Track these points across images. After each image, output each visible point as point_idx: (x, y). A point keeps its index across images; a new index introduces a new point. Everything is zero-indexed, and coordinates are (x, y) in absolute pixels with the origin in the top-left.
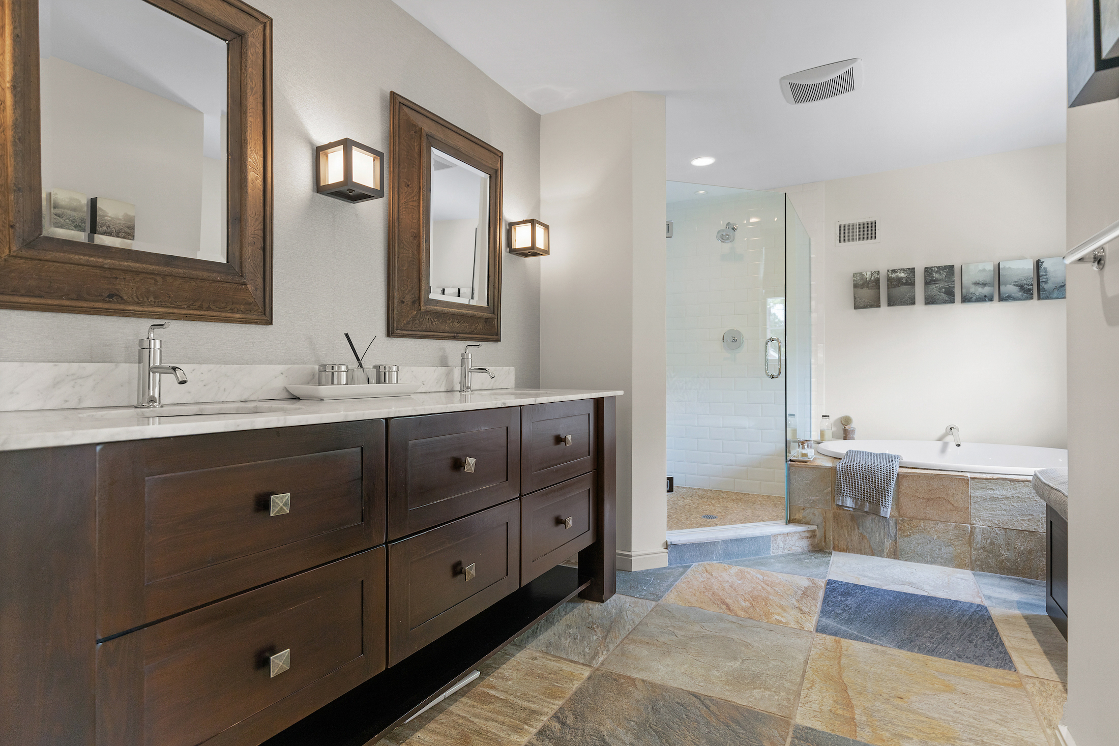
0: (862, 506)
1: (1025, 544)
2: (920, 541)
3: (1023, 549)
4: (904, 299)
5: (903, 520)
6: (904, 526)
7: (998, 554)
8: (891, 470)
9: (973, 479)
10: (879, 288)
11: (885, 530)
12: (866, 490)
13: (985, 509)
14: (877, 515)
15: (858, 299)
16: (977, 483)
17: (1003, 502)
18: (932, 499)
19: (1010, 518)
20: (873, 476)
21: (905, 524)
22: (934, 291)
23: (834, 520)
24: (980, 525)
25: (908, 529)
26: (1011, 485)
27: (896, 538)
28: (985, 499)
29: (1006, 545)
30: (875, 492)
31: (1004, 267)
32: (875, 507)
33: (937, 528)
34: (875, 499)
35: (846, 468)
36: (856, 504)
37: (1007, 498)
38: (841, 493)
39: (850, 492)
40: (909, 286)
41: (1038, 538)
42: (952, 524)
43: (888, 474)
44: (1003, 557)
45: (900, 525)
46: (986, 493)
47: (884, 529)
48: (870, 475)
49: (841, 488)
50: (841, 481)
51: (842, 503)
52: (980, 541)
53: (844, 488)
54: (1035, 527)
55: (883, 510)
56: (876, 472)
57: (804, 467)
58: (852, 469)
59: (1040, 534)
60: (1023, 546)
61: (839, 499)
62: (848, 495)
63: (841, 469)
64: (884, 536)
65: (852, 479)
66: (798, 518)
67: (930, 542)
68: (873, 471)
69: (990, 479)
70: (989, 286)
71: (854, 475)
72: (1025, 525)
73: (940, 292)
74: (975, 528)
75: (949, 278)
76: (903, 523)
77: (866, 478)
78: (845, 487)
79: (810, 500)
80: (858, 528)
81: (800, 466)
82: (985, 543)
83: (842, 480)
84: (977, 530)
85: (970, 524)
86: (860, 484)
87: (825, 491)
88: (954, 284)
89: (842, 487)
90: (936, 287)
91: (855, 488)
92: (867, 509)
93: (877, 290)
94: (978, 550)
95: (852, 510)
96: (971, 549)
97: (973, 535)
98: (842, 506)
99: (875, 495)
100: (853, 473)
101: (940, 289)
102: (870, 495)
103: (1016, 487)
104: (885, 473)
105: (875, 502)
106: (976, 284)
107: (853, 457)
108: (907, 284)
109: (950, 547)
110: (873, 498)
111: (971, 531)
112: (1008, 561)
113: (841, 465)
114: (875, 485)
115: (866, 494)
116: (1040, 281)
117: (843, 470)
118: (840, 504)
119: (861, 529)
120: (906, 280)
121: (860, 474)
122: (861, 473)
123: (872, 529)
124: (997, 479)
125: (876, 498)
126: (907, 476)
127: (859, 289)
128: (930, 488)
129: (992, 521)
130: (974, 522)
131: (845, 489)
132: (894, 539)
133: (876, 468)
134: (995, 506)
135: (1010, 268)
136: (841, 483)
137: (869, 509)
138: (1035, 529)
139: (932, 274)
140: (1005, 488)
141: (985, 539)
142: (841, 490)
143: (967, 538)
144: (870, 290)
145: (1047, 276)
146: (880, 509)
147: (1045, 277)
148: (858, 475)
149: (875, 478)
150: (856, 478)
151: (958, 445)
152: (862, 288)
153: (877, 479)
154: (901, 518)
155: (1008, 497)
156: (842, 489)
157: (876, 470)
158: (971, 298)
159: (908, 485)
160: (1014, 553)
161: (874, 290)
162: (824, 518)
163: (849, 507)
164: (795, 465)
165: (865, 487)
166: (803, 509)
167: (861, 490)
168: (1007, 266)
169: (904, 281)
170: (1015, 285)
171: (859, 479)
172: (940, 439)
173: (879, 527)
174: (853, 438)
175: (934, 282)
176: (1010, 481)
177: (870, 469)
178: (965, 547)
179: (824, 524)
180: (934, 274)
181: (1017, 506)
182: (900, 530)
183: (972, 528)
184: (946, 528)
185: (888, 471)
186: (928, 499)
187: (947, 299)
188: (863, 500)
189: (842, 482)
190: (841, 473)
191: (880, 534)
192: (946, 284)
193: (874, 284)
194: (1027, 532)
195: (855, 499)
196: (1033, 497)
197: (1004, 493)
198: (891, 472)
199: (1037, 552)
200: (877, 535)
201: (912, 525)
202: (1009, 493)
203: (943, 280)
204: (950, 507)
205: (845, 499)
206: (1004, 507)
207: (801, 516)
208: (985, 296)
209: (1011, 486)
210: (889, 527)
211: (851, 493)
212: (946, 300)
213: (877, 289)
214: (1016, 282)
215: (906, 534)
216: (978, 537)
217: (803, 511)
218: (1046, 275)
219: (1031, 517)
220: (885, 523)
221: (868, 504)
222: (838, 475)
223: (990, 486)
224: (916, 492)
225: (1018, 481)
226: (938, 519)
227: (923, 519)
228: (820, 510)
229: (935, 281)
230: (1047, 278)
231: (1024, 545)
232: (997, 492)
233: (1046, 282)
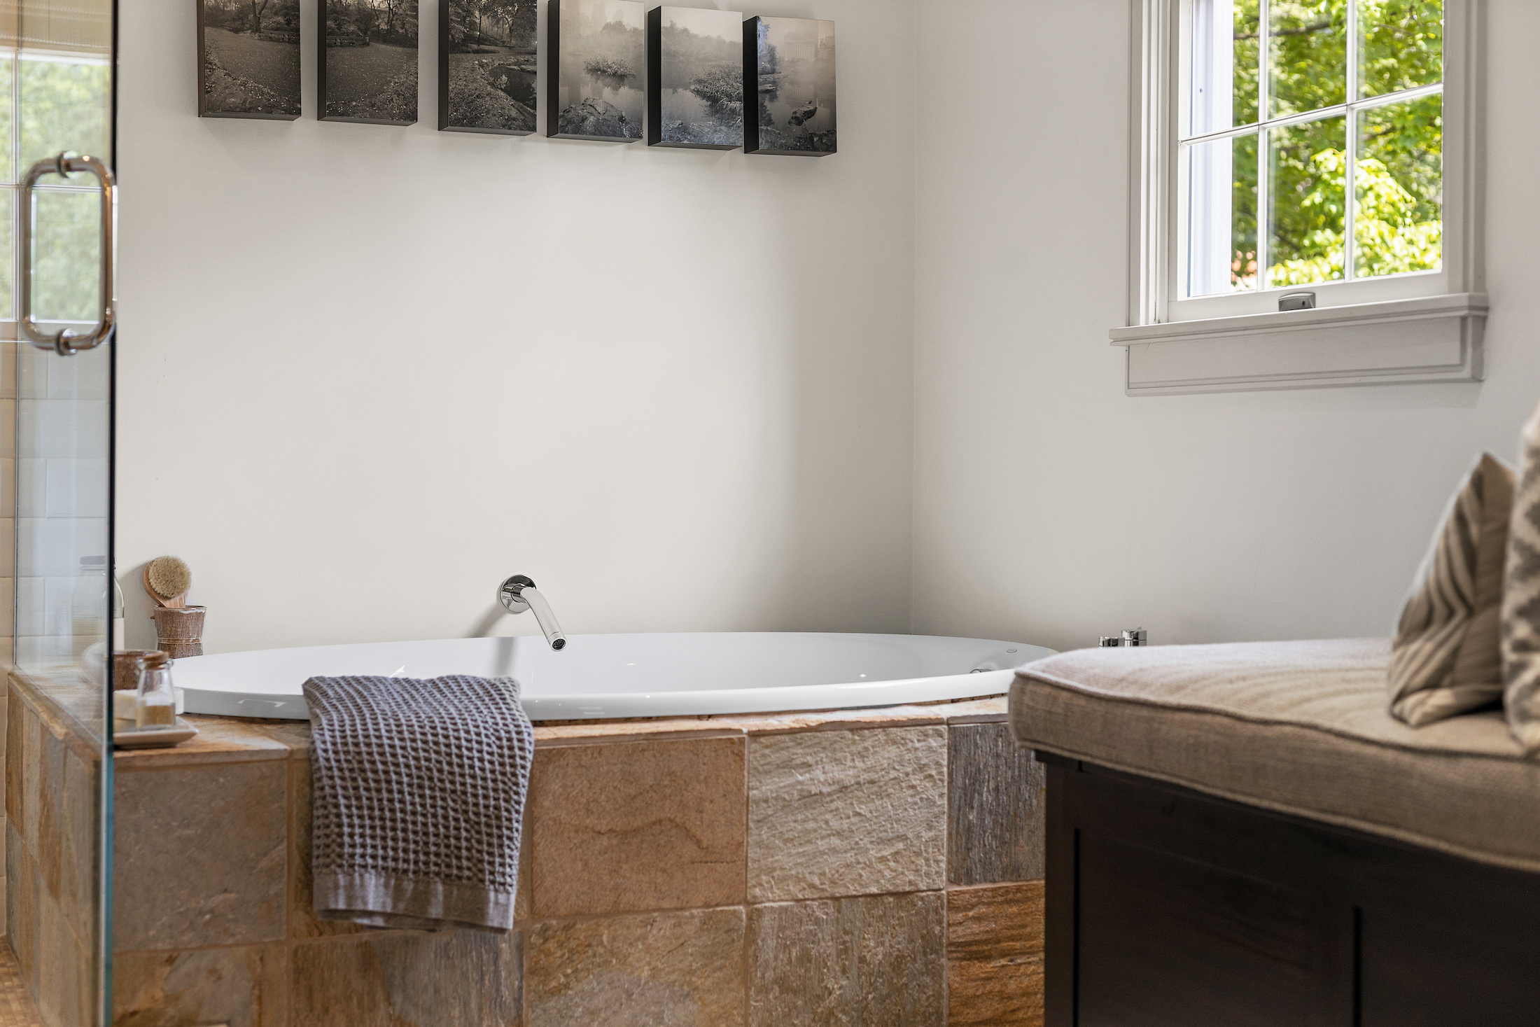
0: (422, 898)
1: (887, 938)
2: (599, 1001)
3: (880, 957)
4: (381, 97)
5: (545, 929)
6: (548, 954)
7: (818, 991)
8: (514, 735)
9: (756, 735)
10: (297, 42)
11: (483, 985)
12: (431, 829)
13: (786, 841)
14: (472, 926)
15: (221, 73)
16: (767, 751)
17: (833, 806)
18: (636, 831)
19: (850, 857)
20: (457, 770)
21: (551, 945)
22: (475, 80)
23: (297, 982)
24: (773, 899)
25: (558, 962)
26: (854, 742)
27: (519, 1008)
28: (786, 806)
29: (838, 956)
30: (464, 834)
31: (672, 27)
32: (468, 893)
33: (651, 940)
34: (465, 863)
35: (351, 748)
36: (398, 893)
37: (844, 789)
38: (340, 856)
39: (374, 847)
40: (400, 49)
41: (917, 914)
42: (695, 912)
43: (506, 751)
44: (832, 998)
45: (533, 953)
46: (790, 780)
47: (482, 979)
48: (446, 767)
49: (341, 835)
50: (337, 806)
51: (350, 899)
52: (772, 960)
53: (351, 835)
54: (912, 877)
55: (497, 903)
56: (465, 752)
57: (176, 767)
58: (375, 749)
59: (922, 899)
60: (880, 949)
61: (337, 887)
62: (370, 861)
63: (331, 755)
64: (480, 1010)
65: (379, 791)
66: (144, 1006)
67: (630, 995)
68: (454, 750)
69: (802, 730)
70: (631, 87)
71: (386, 772)
72: (887, 873)
73: (492, 85)
74: (760, 912)
75: (522, 37)
76: (546, 940)
77: (431, 779)
78: (357, 831)
79: (201, 913)
80: (388, 999)
81: (159, 763)
82: (785, 961)
83: (342, 801)
84: (766, 921)
85: (747, 903)
86: (409, 808)
87: (264, 863)
88: (535, 64)
89: (346, 830)
90: (481, 65)
91: (394, 829)
92: (436, 911)
93: (288, 47)
94: (767, 992)
95: (379, 922)
96: (747, 994)
97: (754, 941)
98: (349, 913)
99: (464, 844)
100: (380, 767)
101: (495, 73)
102: (447, 846)
103: (866, 749)
104: (495, 749)
105: (467, 873)
106: (597, 71)
107: (359, 701)
108: (389, 37)
109: (687, 1002)
110: (459, 858)
111: (750, 929)
112: (843, 1012)
113: (328, 738)
114: (465, 803)
115: (433, 849)
116: (760, 88)
117: (342, 757)
118: (342, 905)
119: (398, 998)
120: (390, 22)
121: (407, 766)
122: (412, 762)
123: (437, 991)
124: (821, 727)
125: (468, 859)
126: (561, 753)
127: (225, 32)
128: (633, 791)
129: (804, 879)
130: (757, 891)
131: (358, 840)
132: (513, 1012)
133: (462, 734)
134: (811, 825)
135: (685, 31)
136: (338, 816)
137: (447, 908)
138: (910, 882)
139: (470, 13)
140: (839, 755)
141: (786, 946)
142: (341, 845)
143: (736, 955)
144: (267, 44)
145: (776, 76)
146: (486, 901)
147: (770, 77)
148: (403, 770)
149: (462, 775)
150: (395, 787)
151: (559, 645)
152: (237, 31)
153: (469, 780)
154: (538, 926)
155: (846, 787)
156: (346, 839)
157: (464, 743)
158: (584, 119)
159: (564, 787)
160: (859, 977)
161: (279, 46)
162: (259, 983)
163: (370, 914)
164: (139, 763)
165: (430, 820)
166: (170, 961)
167: (415, 833)
168: (680, 25)
169: (383, 26)
170: (698, 92)
171: (406, 789)
172: (481, 631)
173: (464, 975)
174: (196, 650)
175: (475, 46)
176: (851, 730)
177: (442, 740)
178: (731, 990)
179: (255, 1007)
180: (477, 14)
181: (869, 815)
182: (532, 972)
183: (750, 918)
184: (678, 931)
185: (505, 743)
186: (625, 833)
187: (514, 113)
188: (423, 876)
189: (343, 810)
190: (336, 773)
191: (466, 1004)
192: (512, 60)
193: (281, 19)
194: (891, 899)
195: (394, 875)
196: (907, 774)
197: (837, 773)
198: (516, 743)
199: (915, 960)
200: (456, 1013)
201: (573, 944)
202: (845, 774)
203: (503, 44)
204: (689, 850)
205: (357, 881)
206: (835, 824)
207: (159, 994)
208: (622, 119)
209: (853, 748)
210: (497, 973)
211: (380, 852)
212: (510, 119)
213: (289, 41)
214: (700, 82)
215: (554, 984)
216: (768, 946)
217: (167, 969)
218: (773, 71)
219: (901, 846)
220: (485, 957)
221: (440, 888)
222: (326, 781)
223: (800, 755)
224: (589, 812)
225: (870, 726)
226: (652, 903)
227: (607, 914)
228: (241, 951)
229: (480, 41)
230: (774, 83)
231: (883, 944)
232: (818, 774)
233: (772, 94)
